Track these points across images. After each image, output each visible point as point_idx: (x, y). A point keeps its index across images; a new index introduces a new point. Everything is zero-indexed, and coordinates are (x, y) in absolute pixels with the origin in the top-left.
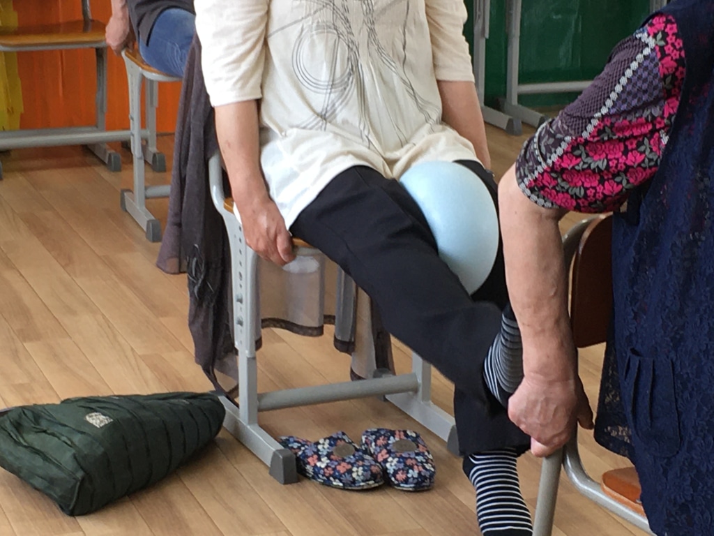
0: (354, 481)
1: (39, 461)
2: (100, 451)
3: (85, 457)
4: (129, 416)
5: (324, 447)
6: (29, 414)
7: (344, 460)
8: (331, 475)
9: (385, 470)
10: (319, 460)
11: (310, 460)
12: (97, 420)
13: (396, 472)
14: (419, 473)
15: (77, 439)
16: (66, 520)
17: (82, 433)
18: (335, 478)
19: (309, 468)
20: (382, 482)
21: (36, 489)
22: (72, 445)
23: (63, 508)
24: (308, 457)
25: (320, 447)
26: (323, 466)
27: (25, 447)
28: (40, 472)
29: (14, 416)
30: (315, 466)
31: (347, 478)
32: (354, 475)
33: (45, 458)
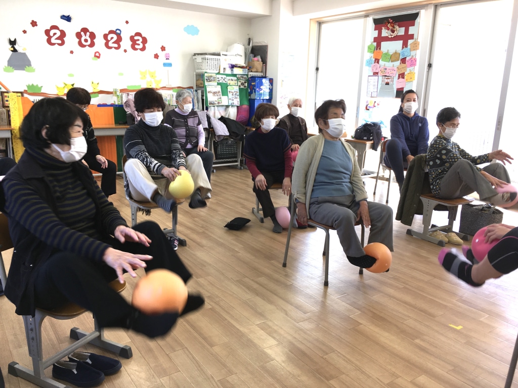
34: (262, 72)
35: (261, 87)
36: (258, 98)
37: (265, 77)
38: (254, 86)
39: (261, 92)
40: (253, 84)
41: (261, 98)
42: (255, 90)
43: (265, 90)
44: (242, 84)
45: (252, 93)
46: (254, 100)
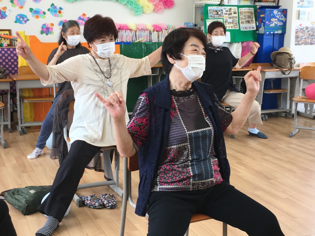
0: (96, 206)
1: (17, 202)
2: (32, 199)
3: (28, 201)
4: (40, 191)
5: (89, 198)
6: (16, 190)
7: (94, 201)
8: (90, 205)
9: (104, 204)
10: (88, 201)
11: (86, 201)
12: (32, 192)
13: (106, 204)
14: (112, 204)
15: (27, 196)
16: (23, 216)
17: (28, 195)
18: (91, 206)
19: (85, 203)
20: (103, 206)
21: (16, 209)
22: (25, 198)
23: (22, 213)
24: (85, 201)
25: (88, 198)
26: (89, 203)
27: (14, 198)
28: (17, 204)
29: (13, 191)
30: (87, 203)
31: (94, 205)
32: (96, 205)
33: (19, 201)
34: (274, 2)
35: (272, 20)
36: (268, 33)
37: (277, 7)
38: (264, 18)
39: (271, 25)
40: (262, 16)
41: (272, 33)
42: (264, 23)
43: (276, 23)
45: (261, 27)
46: (262, 35)
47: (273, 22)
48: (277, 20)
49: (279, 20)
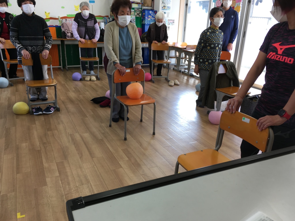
34: (151, 6)
35: (149, 16)
37: (152, 10)
38: (145, 15)
41: (149, 23)
42: (145, 18)
43: (151, 18)
44: (138, 14)
45: (143, 20)
46: (144, 24)
47: (149, 18)
48: (151, 16)
49: (152, 17)
